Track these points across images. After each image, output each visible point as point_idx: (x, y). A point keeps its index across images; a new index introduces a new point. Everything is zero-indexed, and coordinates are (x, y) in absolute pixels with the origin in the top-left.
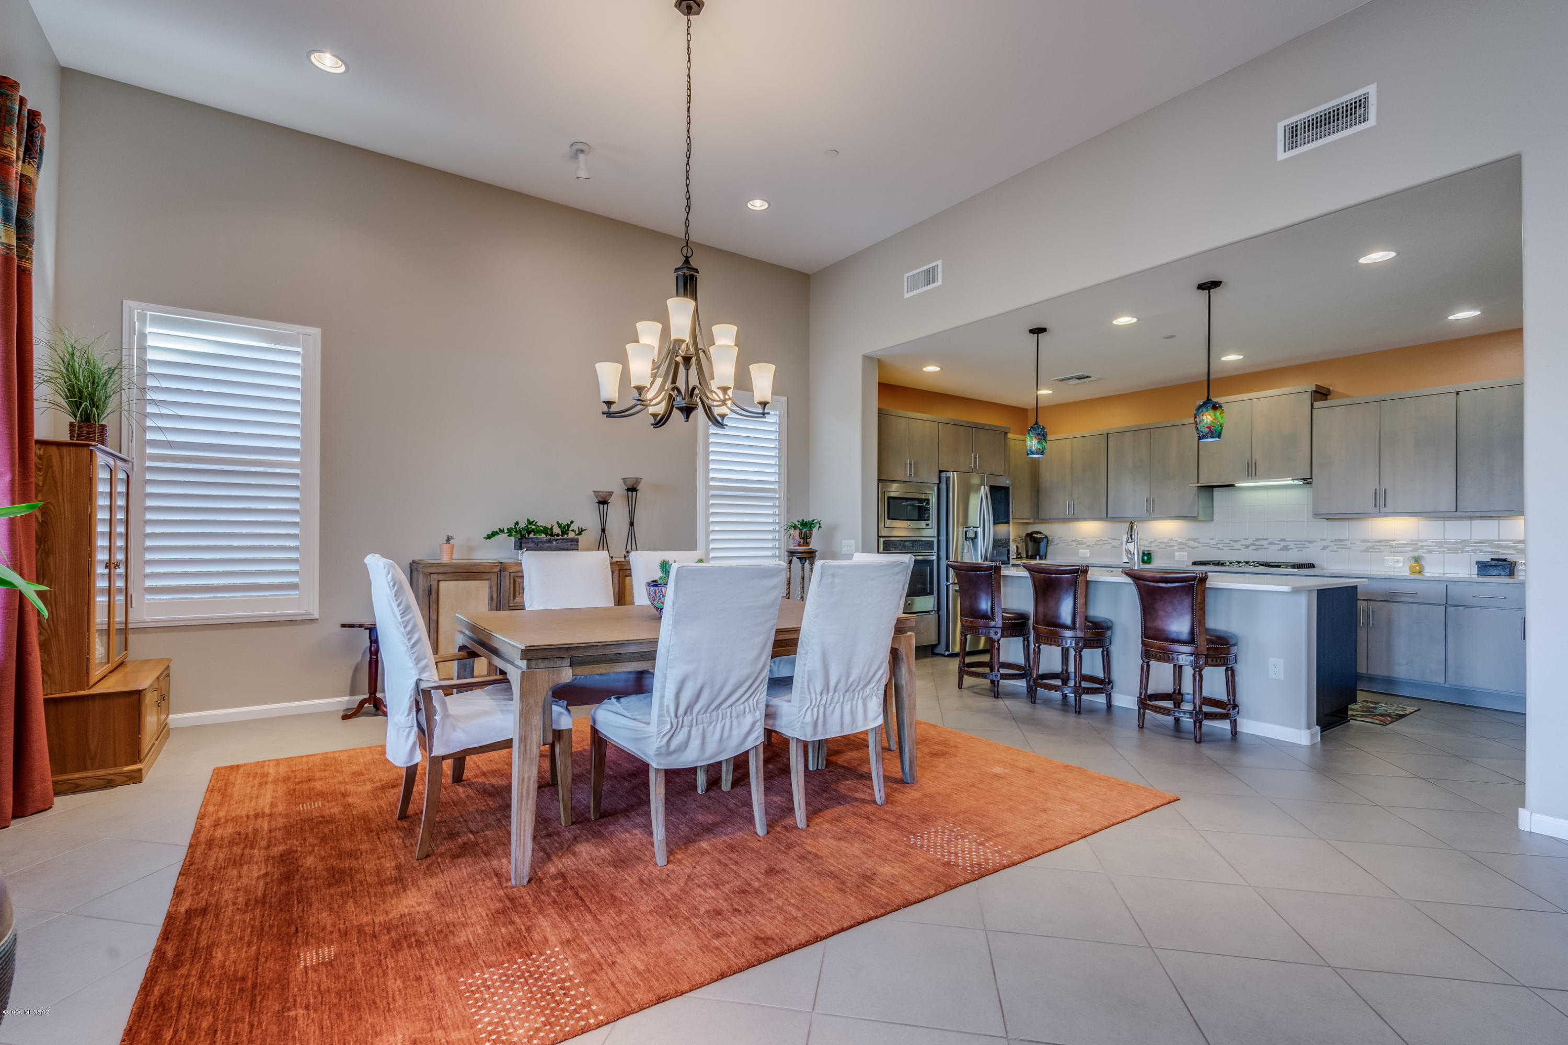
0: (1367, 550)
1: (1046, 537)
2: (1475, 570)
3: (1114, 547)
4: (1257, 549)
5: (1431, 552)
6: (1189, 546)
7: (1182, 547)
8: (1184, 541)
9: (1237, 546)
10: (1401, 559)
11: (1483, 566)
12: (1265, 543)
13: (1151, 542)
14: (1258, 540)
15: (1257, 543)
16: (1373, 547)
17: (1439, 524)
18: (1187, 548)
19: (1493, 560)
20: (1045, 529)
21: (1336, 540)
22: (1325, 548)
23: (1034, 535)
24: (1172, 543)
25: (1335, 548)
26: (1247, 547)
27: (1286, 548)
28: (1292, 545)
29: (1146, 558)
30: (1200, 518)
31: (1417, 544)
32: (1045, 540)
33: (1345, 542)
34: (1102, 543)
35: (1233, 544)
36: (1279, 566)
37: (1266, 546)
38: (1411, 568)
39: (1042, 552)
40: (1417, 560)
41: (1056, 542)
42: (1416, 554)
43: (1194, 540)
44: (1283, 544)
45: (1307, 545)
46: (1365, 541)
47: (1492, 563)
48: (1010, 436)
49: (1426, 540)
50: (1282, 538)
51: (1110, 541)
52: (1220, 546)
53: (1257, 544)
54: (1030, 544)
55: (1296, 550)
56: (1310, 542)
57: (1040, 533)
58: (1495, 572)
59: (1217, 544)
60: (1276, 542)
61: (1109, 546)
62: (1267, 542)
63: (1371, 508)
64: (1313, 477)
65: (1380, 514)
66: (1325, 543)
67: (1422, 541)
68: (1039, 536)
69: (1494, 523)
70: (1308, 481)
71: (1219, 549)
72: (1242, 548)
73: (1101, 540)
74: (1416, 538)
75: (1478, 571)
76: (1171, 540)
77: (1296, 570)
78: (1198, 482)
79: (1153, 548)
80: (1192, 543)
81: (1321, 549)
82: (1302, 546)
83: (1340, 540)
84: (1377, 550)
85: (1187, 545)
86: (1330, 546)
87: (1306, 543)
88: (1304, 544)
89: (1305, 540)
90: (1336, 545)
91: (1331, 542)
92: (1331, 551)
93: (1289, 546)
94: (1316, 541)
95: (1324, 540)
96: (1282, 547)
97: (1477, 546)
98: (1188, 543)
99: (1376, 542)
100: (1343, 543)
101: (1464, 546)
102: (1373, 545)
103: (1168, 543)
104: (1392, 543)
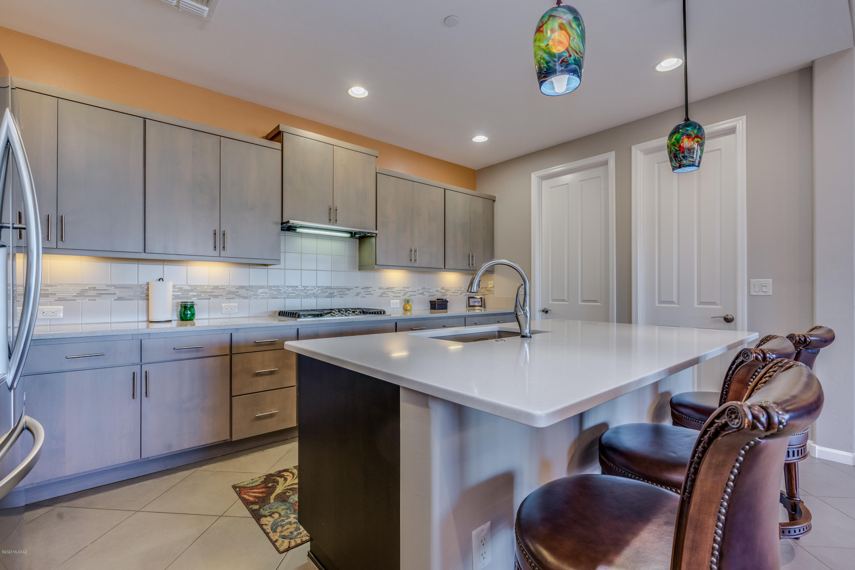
5: (410, 296)
6: (239, 296)
7: (231, 296)
8: (233, 289)
10: (398, 301)
13: (188, 291)
16: (384, 293)
21: (364, 288)
22: (358, 294)
24: (217, 292)
29: (188, 313)
33: (370, 289)
40: (408, 301)
42: (406, 298)
44: (329, 291)
45: (347, 292)
46: (380, 288)
56: (349, 289)
64: (378, 232)
66: (357, 291)
67: (406, 288)
78: (282, 220)
80: (242, 292)
81: (356, 296)
82: (342, 293)
83: (367, 287)
84: (386, 296)
85: (238, 294)
86: (361, 293)
87: (346, 290)
88: (345, 291)
89: (345, 288)
90: (365, 292)
91: (362, 289)
92: (362, 297)
93: (334, 293)
94: (352, 289)
95: (358, 287)
96: (329, 294)
97: (429, 291)
98: (238, 292)
99: (386, 289)
100: (368, 290)
101: (425, 291)
102: (385, 291)
103: (211, 292)
104: (394, 290)
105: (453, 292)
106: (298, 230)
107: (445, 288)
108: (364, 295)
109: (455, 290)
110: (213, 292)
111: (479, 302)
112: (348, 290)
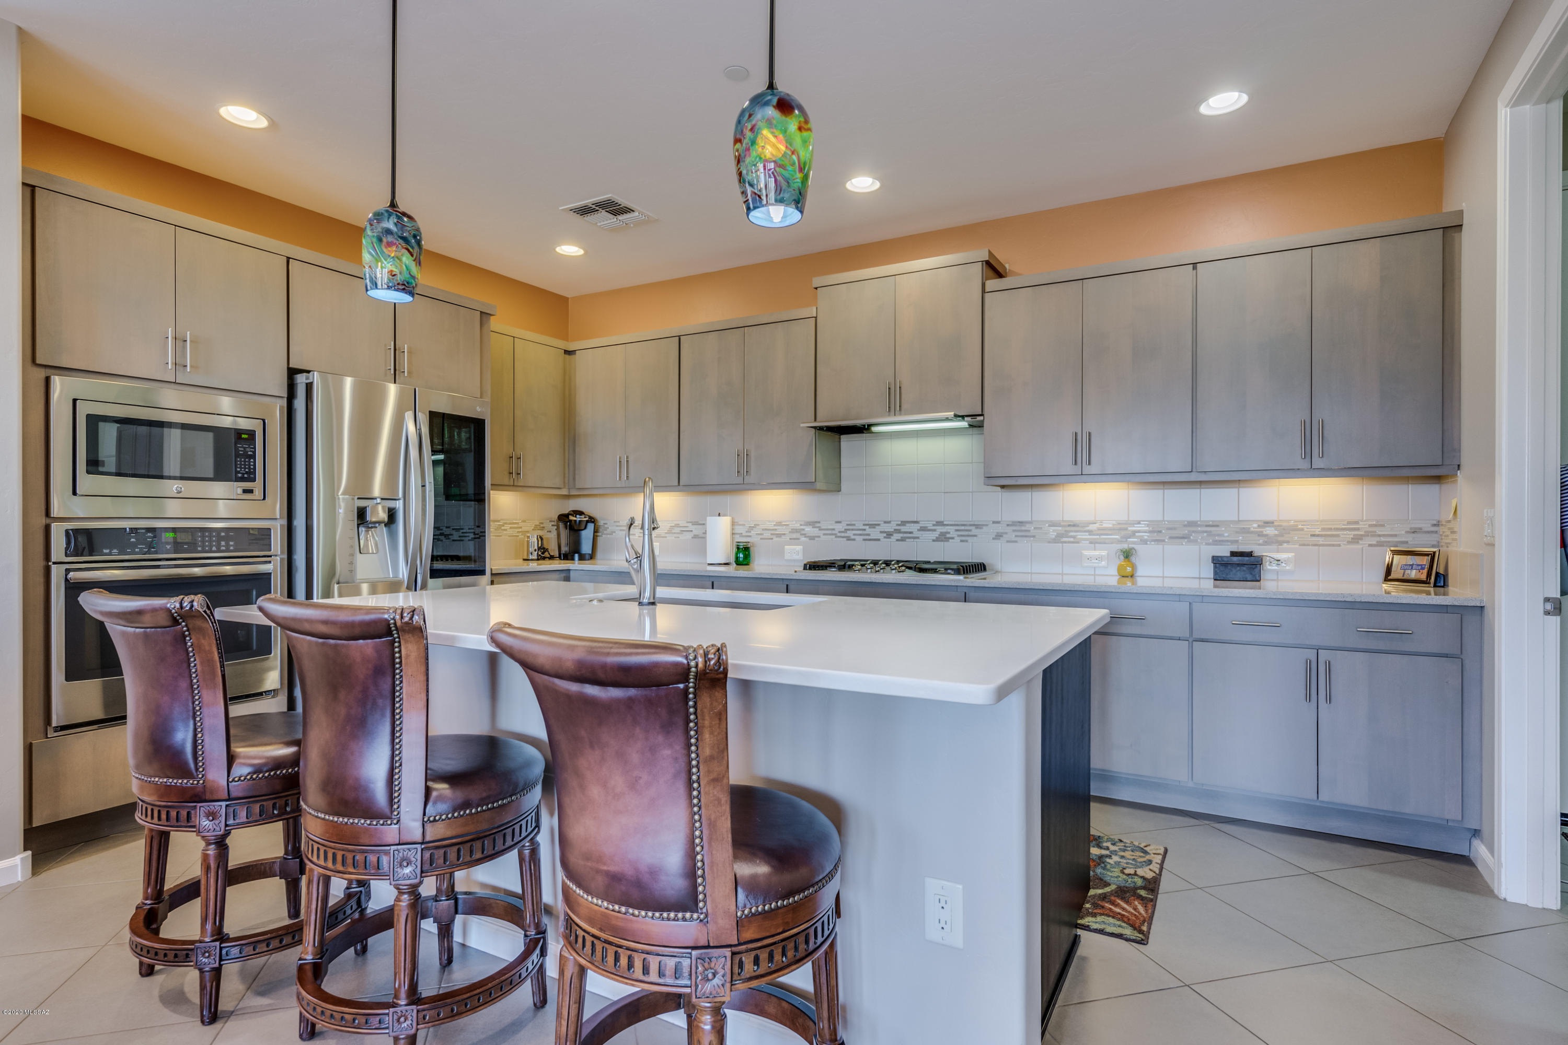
0: (1058, 539)
1: (592, 520)
2: (1209, 570)
3: (695, 537)
4: (903, 539)
5: (1144, 542)
6: (805, 535)
7: (794, 536)
8: (797, 526)
9: (875, 533)
10: (1104, 553)
11: (1222, 564)
12: (914, 528)
13: (751, 528)
14: (904, 523)
15: (903, 529)
16: (1065, 535)
17: (1156, 494)
18: (803, 539)
19: (1233, 554)
20: (588, 506)
21: (1014, 524)
22: (999, 536)
23: (571, 518)
24: (781, 530)
25: (1012, 536)
26: (889, 535)
27: (943, 538)
28: (951, 529)
29: (741, 555)
30: (819, 485)
31: (1126, 529)
32: (591, 526)
33: (1027, 527)
34: (677, 530)
35: (868, 530)
36: (935, 571)
37: (916, 534)
38: (1120, 568)
39: (586, 548)
40: (1127, 555)
41: (611, 529)
42: (1125, 546)
43: (813, 524)
44: (940, 529)
45: (974, 531)
46: (1053, 524)
47: (1235, 559)
48: (494, 324)
49: (1139, 523)
50: (938, 520)
51: (691, 527)
52: (850, 534)
53: (902, 532)
54: (564, 533)
55: (958, 539)
56: (978, 526)
57: (581, 513)
58: (1239, 575)
59: (846, 530)
60: (931, 527)
61: (688, 536)
62: (917, 526)
63: (1068, 468)
64: (985, 413)
65: (1082, 477)
66: (1000, 528)
67: (1133, 524)
68: (578, 518)
69: (1228, 493)
70: (976, 422)
71: (849, 539)
72: (881, 536)
73: (677, 526)
74: (1124, 518)
75: (1215, 573)
76: (779, 524)
77: (961, 577)
78: (815, 420)
79: (753, 539)
80: (808, 529)
81: (993, 539)
82: (967, 533)
83: (1019, 522)
84: (1072, 539)
85: (803, 532)
86: (1006, 533)
87: (973, 528)
88: (970, 530)
89: (972, 523)
90: (1014, 531)
91: (1008, 525)
92: (1008, 542)
93: (949, 533)
94: (987, 525)
95: (998, 522)
96: (939, 535)
97: (1211, 532)
98: (803, 530)
99: (1069, 525)
100: (1023, 528)
101: (1193, 532)
102: (1066, 531)
103: (773, 530)
104: (1092, 527)
105: (1313, 535)
106: (874, 429)
107: (1275, 524)
108: (1014, 539)
109: (1323, 529)
110: (776, 530)
111: (1423, 569)
112: (977, 528)
